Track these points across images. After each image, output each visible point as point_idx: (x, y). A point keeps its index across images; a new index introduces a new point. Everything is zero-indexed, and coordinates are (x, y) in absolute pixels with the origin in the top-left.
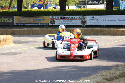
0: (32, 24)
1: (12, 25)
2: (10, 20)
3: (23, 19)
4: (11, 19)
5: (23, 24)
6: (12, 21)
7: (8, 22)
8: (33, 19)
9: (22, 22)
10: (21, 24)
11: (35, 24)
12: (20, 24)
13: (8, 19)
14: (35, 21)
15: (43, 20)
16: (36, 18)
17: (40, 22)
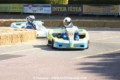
0: (100, 14)
1: (81, 15)
2: (78, 9)
3: (92, 9)
4: (80, 8)
5: (91, 14)
6: (81, 10)
7: (76, 11)
8: (103, 8)
9: (91, 12)
10: (90, 14)
11: (104, 14)
12: (88, 14)
13: (76, 8)
14: (104, 10)
15: (113, 9)
16: (105, 7)
17: (109, 12)
